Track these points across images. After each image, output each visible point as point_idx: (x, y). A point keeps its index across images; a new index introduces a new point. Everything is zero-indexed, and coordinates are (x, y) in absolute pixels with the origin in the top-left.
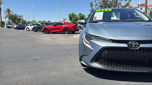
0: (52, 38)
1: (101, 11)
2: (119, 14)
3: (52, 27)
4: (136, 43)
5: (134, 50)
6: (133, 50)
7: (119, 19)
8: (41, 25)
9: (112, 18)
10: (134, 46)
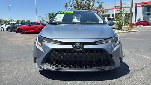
0: (25, 38)
1: (63, 13)
2: (80, 16)
3: (27, 27)
4: (80, 45)
5: (79, 51)
6: (77, 51)
7: (80, 21)
8: (16, 24)
9: (74, 20)
10: (78, 48)
